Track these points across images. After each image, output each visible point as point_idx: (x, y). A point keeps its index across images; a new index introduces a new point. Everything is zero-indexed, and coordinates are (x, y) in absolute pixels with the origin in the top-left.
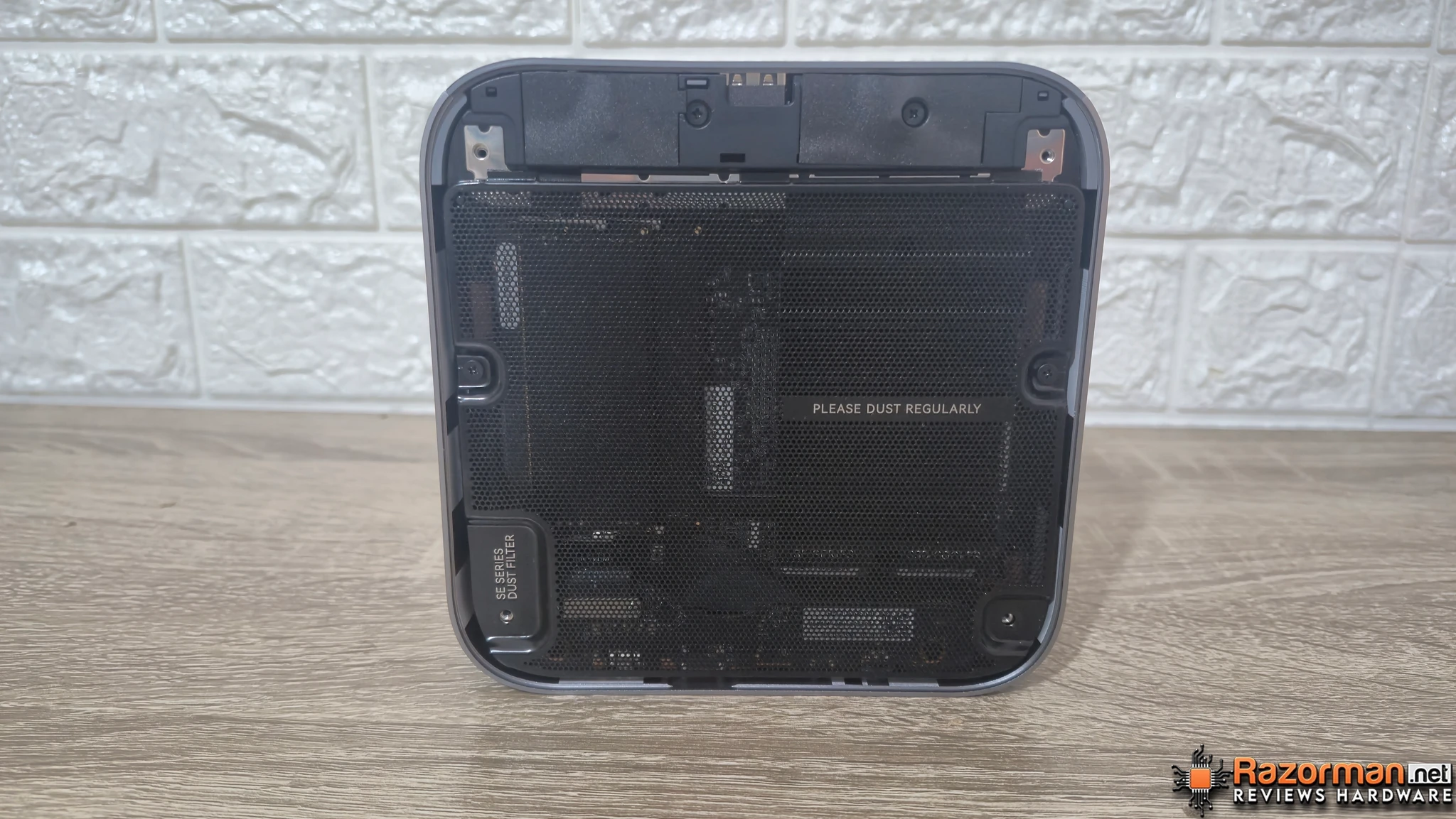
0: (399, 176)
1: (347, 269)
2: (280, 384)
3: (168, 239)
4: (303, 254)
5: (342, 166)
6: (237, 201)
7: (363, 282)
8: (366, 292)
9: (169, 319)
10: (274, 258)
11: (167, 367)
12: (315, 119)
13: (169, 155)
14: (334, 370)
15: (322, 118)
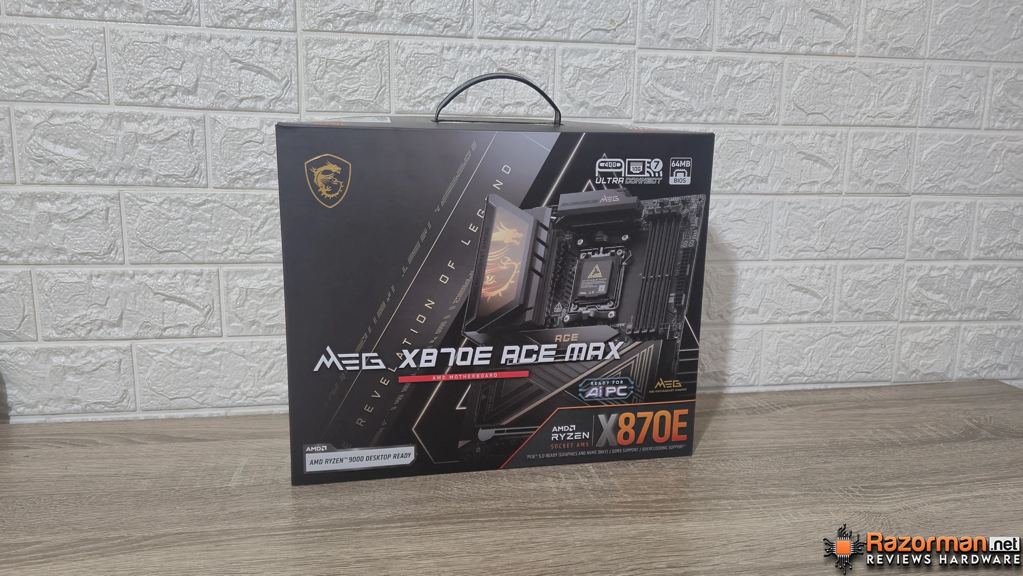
0: (233, 315)
1: (209, 353)
2: (174, 404)
3: (126, 344)
4: (188, 348)
5: (208, 313)
6: (159, 328)
7: (215, 359)
8: (217, 363)
9: (124, 379)
10: (175, 350)
11: (122, 399)
12: (196, 294)
13: (128, 310)
14: (201, 395)
15: (200, 294)
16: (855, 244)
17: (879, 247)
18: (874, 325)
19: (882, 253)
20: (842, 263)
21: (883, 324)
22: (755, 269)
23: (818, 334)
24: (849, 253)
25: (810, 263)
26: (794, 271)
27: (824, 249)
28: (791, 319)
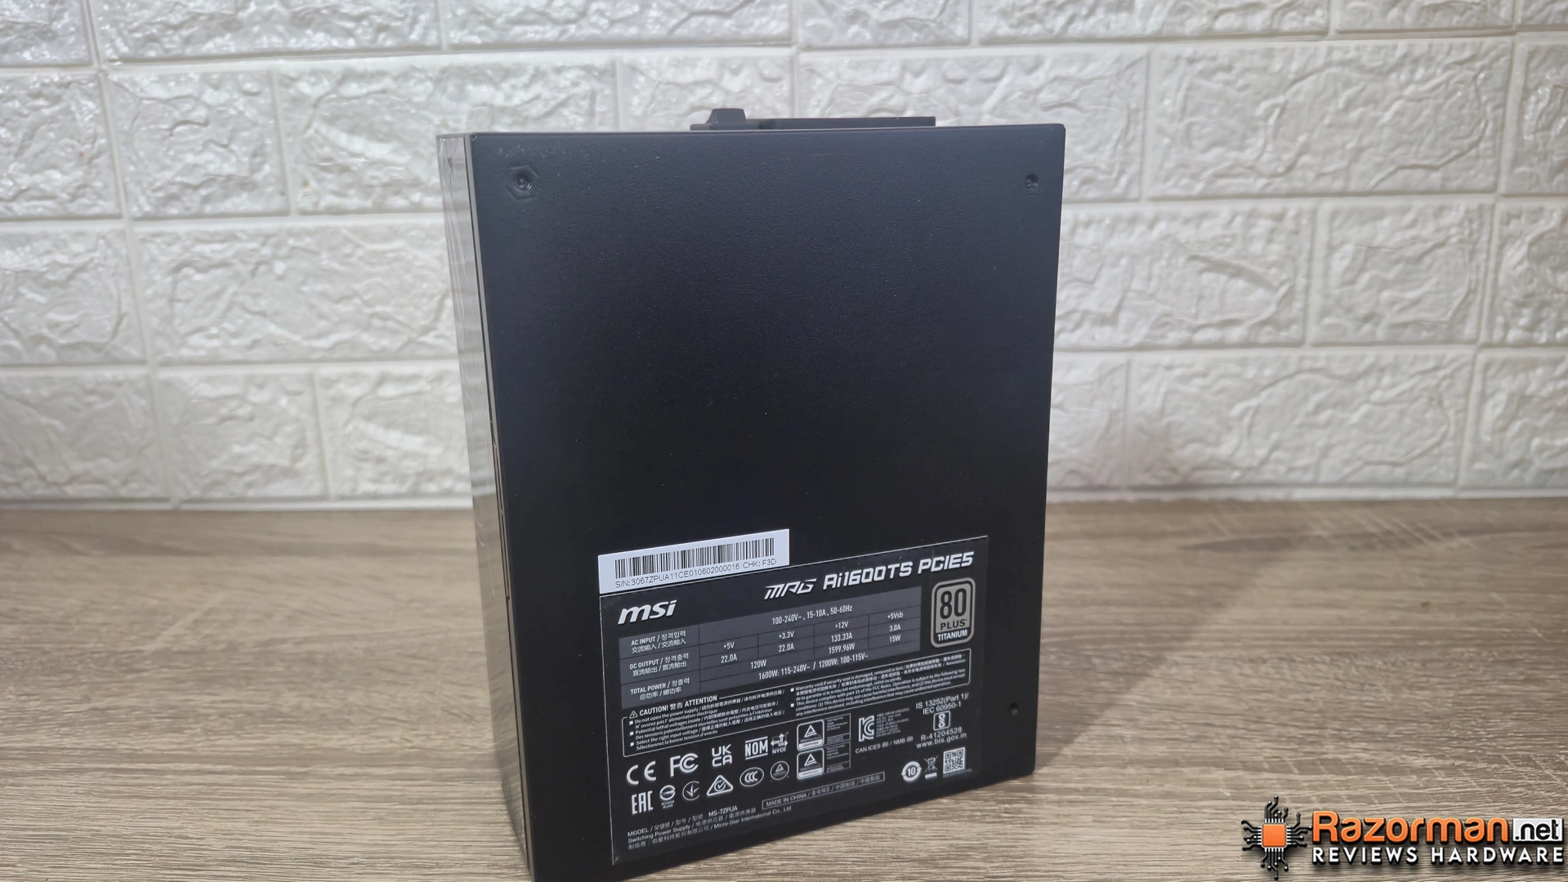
16: (1365, 156)
17: (1426, 162)
18: (1409, 352)
19: (1436, 177)
20: (1328, 205)
21: (1434, 352)
22: (1107, 222)
23: (1268, 372)
24: (1348, 179)
25: (1246, 206)
26: (1206, 224)
27: (1281, 170)
28: (1199, 337)
